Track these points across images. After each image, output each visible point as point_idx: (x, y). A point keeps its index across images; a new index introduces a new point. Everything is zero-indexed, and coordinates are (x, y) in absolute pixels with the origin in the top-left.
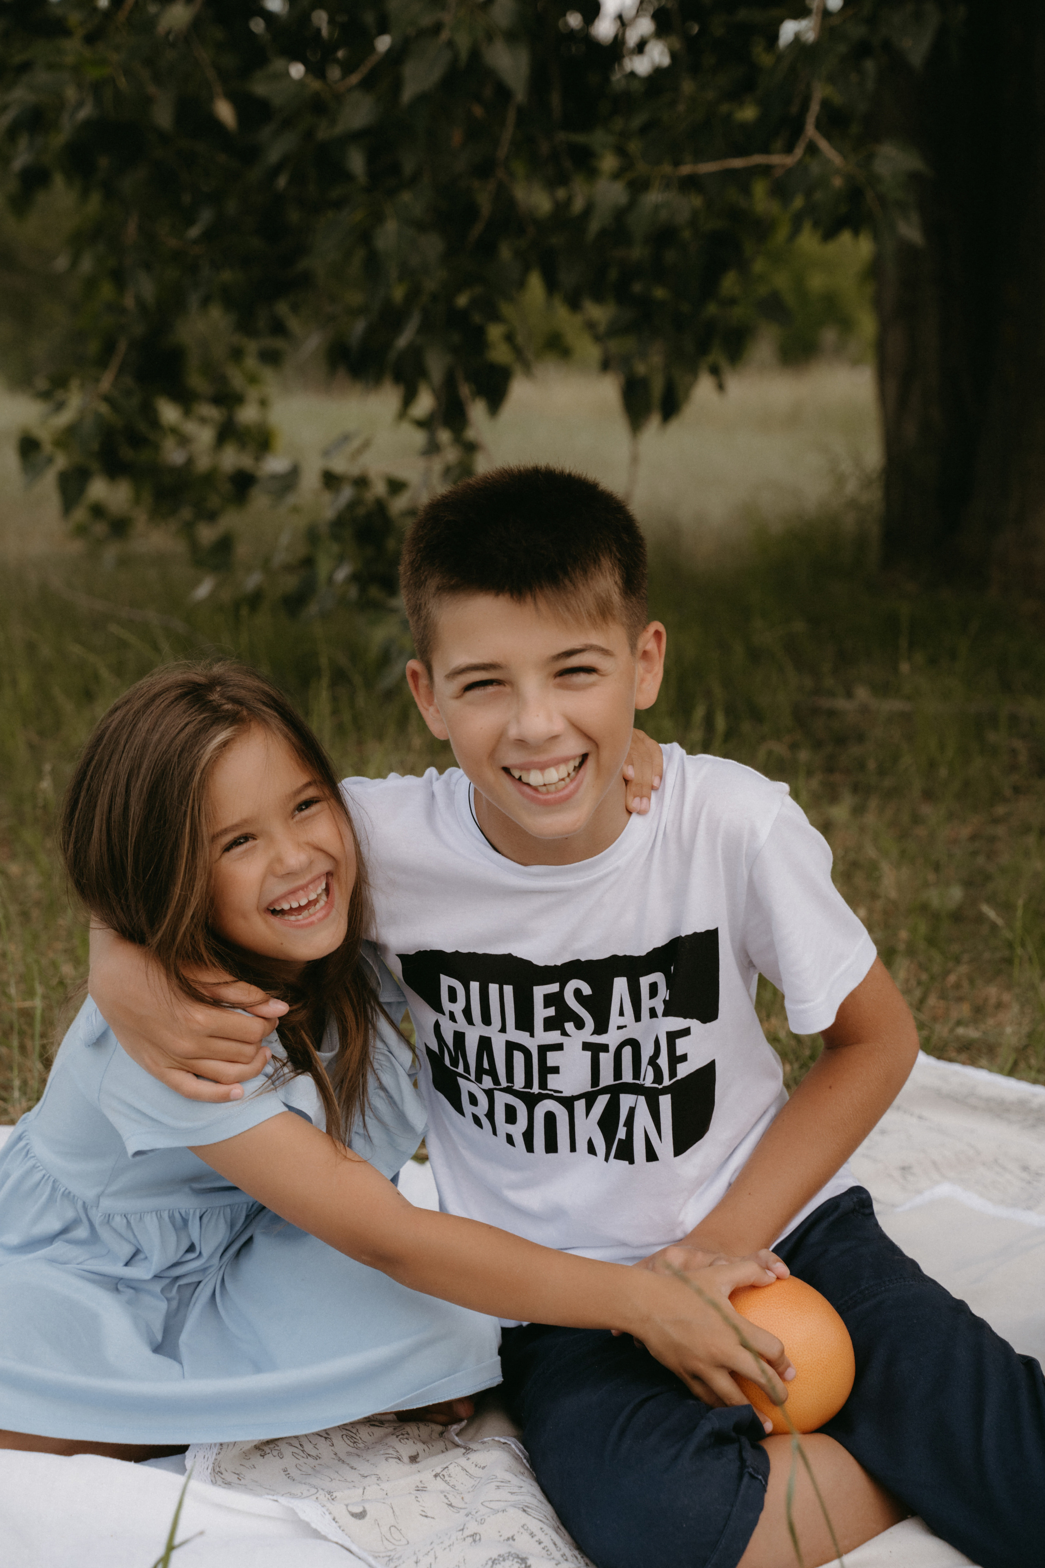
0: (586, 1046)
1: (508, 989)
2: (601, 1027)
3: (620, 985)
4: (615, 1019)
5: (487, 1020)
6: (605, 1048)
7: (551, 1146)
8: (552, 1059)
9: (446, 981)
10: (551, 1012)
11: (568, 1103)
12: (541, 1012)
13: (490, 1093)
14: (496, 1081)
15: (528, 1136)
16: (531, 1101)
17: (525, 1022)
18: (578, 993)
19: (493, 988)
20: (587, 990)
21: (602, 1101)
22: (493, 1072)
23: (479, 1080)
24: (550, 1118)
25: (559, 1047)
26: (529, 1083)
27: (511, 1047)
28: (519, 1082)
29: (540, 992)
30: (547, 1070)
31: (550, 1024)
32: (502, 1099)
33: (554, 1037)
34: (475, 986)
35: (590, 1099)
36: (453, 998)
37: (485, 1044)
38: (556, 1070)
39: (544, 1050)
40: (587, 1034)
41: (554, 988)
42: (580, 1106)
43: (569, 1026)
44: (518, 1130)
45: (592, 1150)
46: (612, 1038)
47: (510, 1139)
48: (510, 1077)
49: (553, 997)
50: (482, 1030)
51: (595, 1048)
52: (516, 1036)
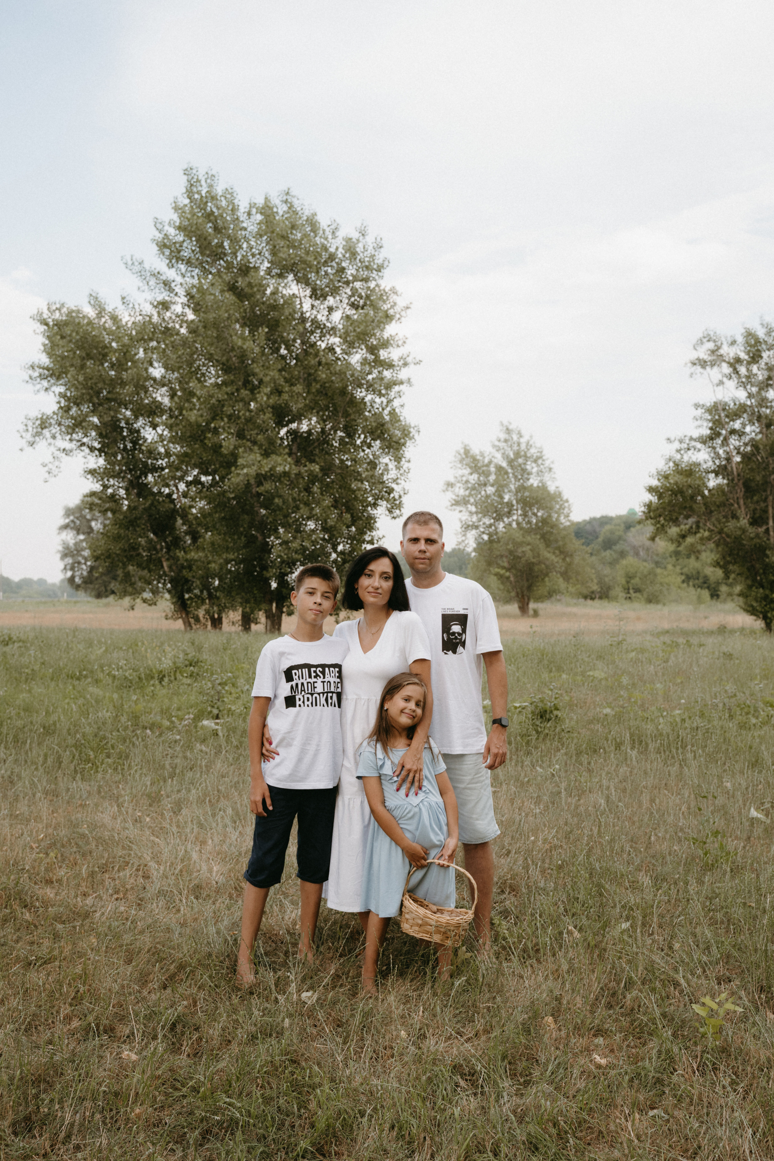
1: (306, 670)
2: (324, 678)
3: (327, 669)
4: (326, 676)
5: (303, 678)
7: (317, 705)
8: (316, 685)
9: (293, 672)
11: (319, 694)
12: (313, 674)
15: (312, 703)
16: (312, 694)
17: (310, 677)
19: (304, 670)
20: (321, 670)
21: (326, 695)
22: (304, 690)
23: (301, 693)
24: (316, 698)
25: (316, 682)
27: (308, 683)
28: (310, 691)
29: (313, 669)
30: (315, 687)
31: (315, 677)
32: (306, 696)
33: (315, 680)
35: (323, 693)
36: (296, 674)
37: (302, 684)
39: (314, 682)
40: (322, 679)
42: (321, 695)
43: (318, 678)
44: (309, 703)
45: (324, 706)
46: (326, 680)
48: (308, 690)
49: (315, 672)
50: (302, 680)
51: (323, 682)
52: (309, 680)
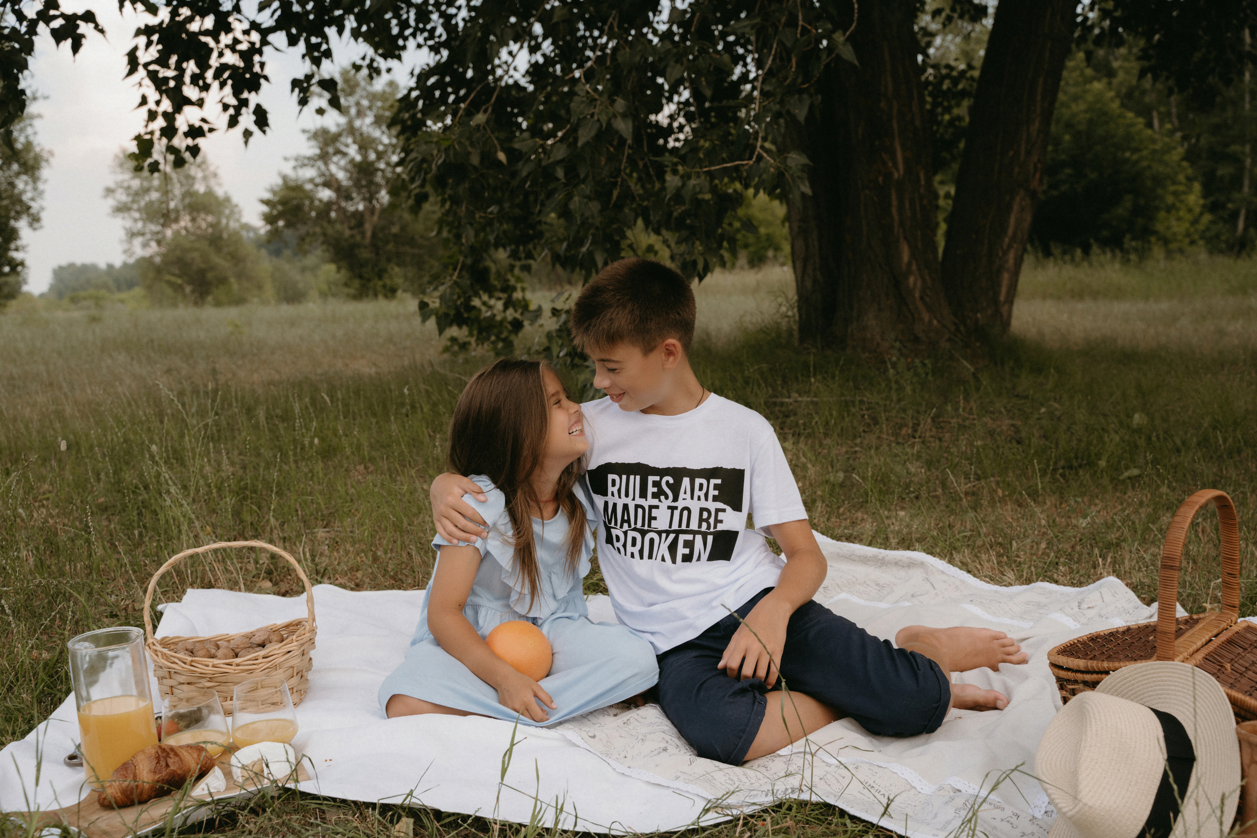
0: (669, 507)
1: (638, 477)
2: (675, 499)
3: (686, 481)
4: (682, 495)
5: (627, 495)
6: (676, 508)
7: (650, 557)
8: (655, 512)
9: (611, 477)
10: (655, 490)
11: (659, 533)
12: (651, 489)
13: (625, 533)
14: (630, 526)
15: (641, 552)
16: (643, 533)
17: (643, 495)
18: (667, 482)
19: (632, 477)
20: (671, 481)
21: (672, 536)
22: (628, 521)
23: (621, 527)
24: (652, 541)
25: (657, 507)
26: (643, 525)
27: (637, 507)
28: (639, 525)
29: (651, 479)
30: (652, 518)
32: (631, 534)
33: (655, 502)
34: (624, 477)
35: (668, 533)
36: (614, 484)
37: (626, 507)
38: (655, 518)
39: (651, 507)
40: (669, 502)
41: (657, 478)
42: (664, 535)
43: (662, 498)
44: (636, 550)
46: (680, 504)
47: (632, 556)
48: (636, 523)
49: (656, 484)
50: (624, 500)
51: (672, 509)
52: (640, 501)
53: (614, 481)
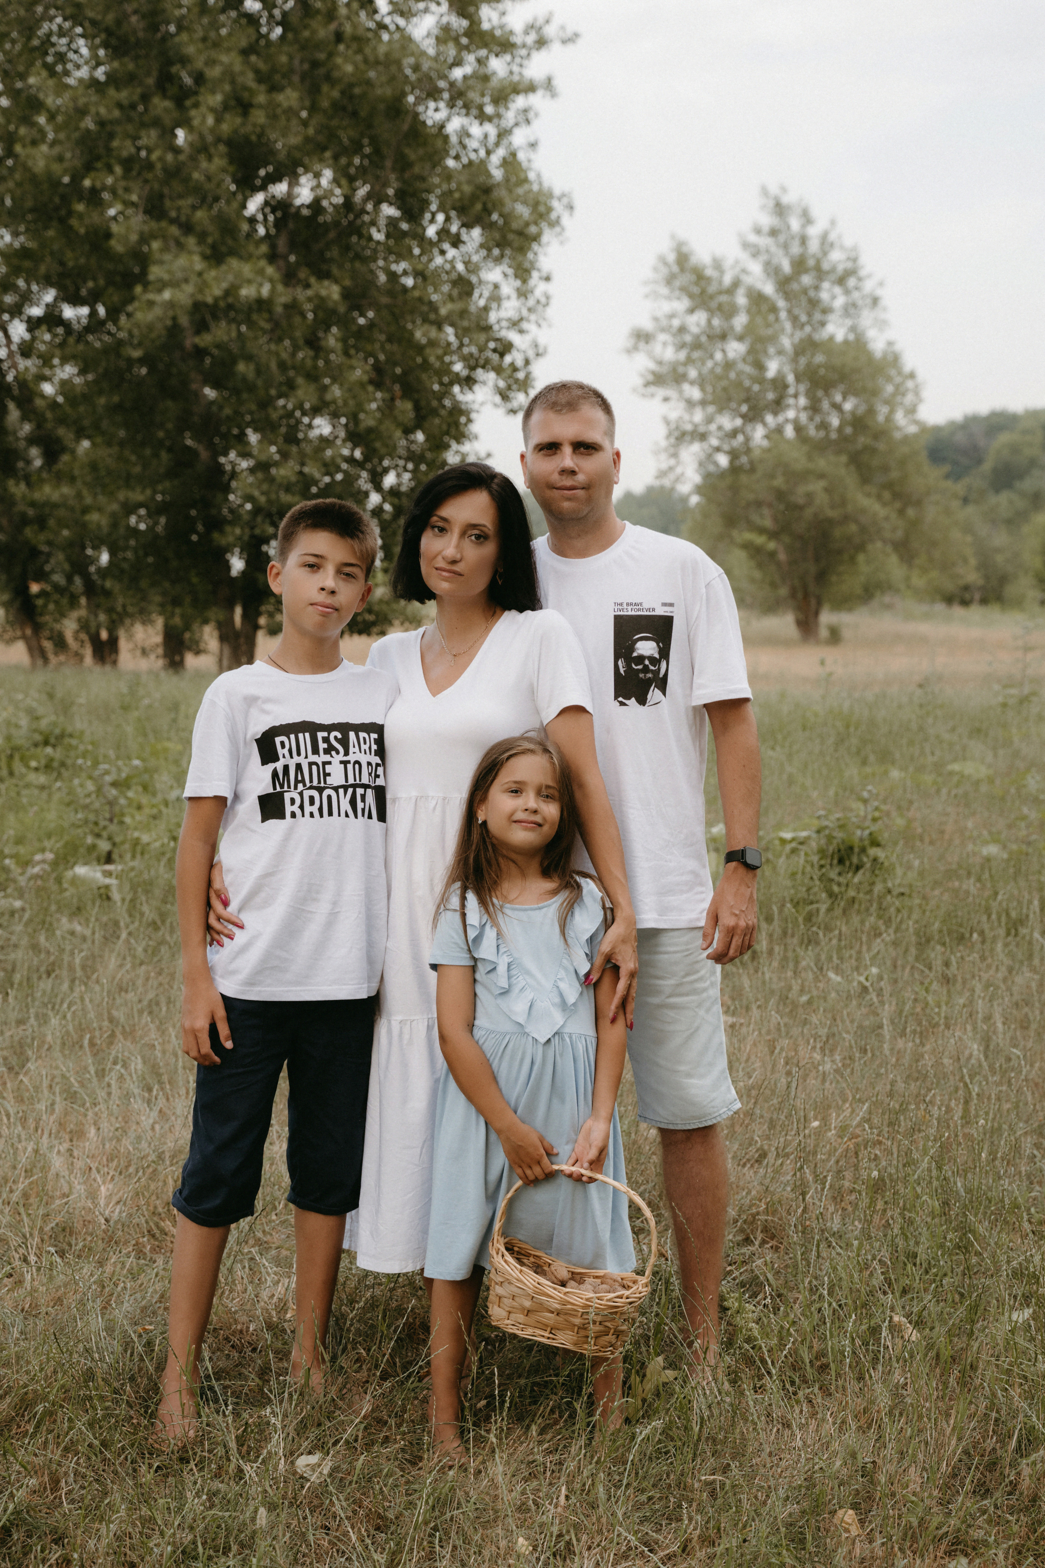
0: (341, 763)
1: (307, 735)
2: (346, 753)
3: (352, 735)
4: (351, 750)
5: (299, 754)
6: (348, 762)
7: (330, 814)
8: (328, 769)
9: (278, 740)
10: (326, 746)
11: (336, 789)
12: (322, 746)
13: (302, 794)
14: (305, 785)
15: (321, 810)
16: (320, 790)
17: (315, 751)
18: (336, 737)
19: (301, 736)
20: (339, 736)
21: (350, 790)
22: (303, 781)
23: (296, 788)
24: (329, 797)
25: (330, 763)
26: (319, 782)
27: (311, 764)
28: (315, 783)
29: (320, 735)
30: (327, 775)
32: (307, 794)
33: (327, 758)
34: (292, 737)
35: (345, 788)
36: (283, 746)
37: (299, 767)
38: (330, 774)
39: (325, 763)
40: (341, 757)
41: (325, 734)
42: (341, 791)
43: (334, 753)
44: (315, 809)
45: (347, 815)
46: (352, 758)
47: (312, 815)
48: (311, 781)
49: (326, 740)
50: (297, 759)
51: (345, 763)
52: (312, 758)
53: (283, 744)
